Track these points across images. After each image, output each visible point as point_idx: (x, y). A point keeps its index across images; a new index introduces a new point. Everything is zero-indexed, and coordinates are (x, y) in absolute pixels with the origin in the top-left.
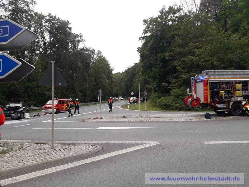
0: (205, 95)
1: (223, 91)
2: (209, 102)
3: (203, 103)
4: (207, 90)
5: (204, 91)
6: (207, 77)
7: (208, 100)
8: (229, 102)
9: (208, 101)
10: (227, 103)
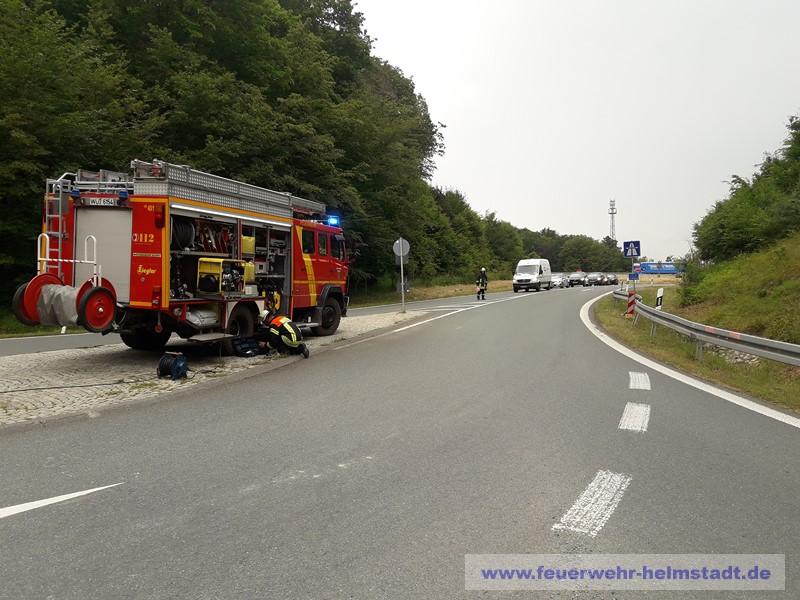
0: (141, 270)
1: (221, 260)
2: (165, 304)
3: (128, 309)
4: (156, 247)
5: (136, 254)
6: (160, 189)
7: (159, 293)
8: (223, 306)
9: (160, 301)
10: (216, 308)
